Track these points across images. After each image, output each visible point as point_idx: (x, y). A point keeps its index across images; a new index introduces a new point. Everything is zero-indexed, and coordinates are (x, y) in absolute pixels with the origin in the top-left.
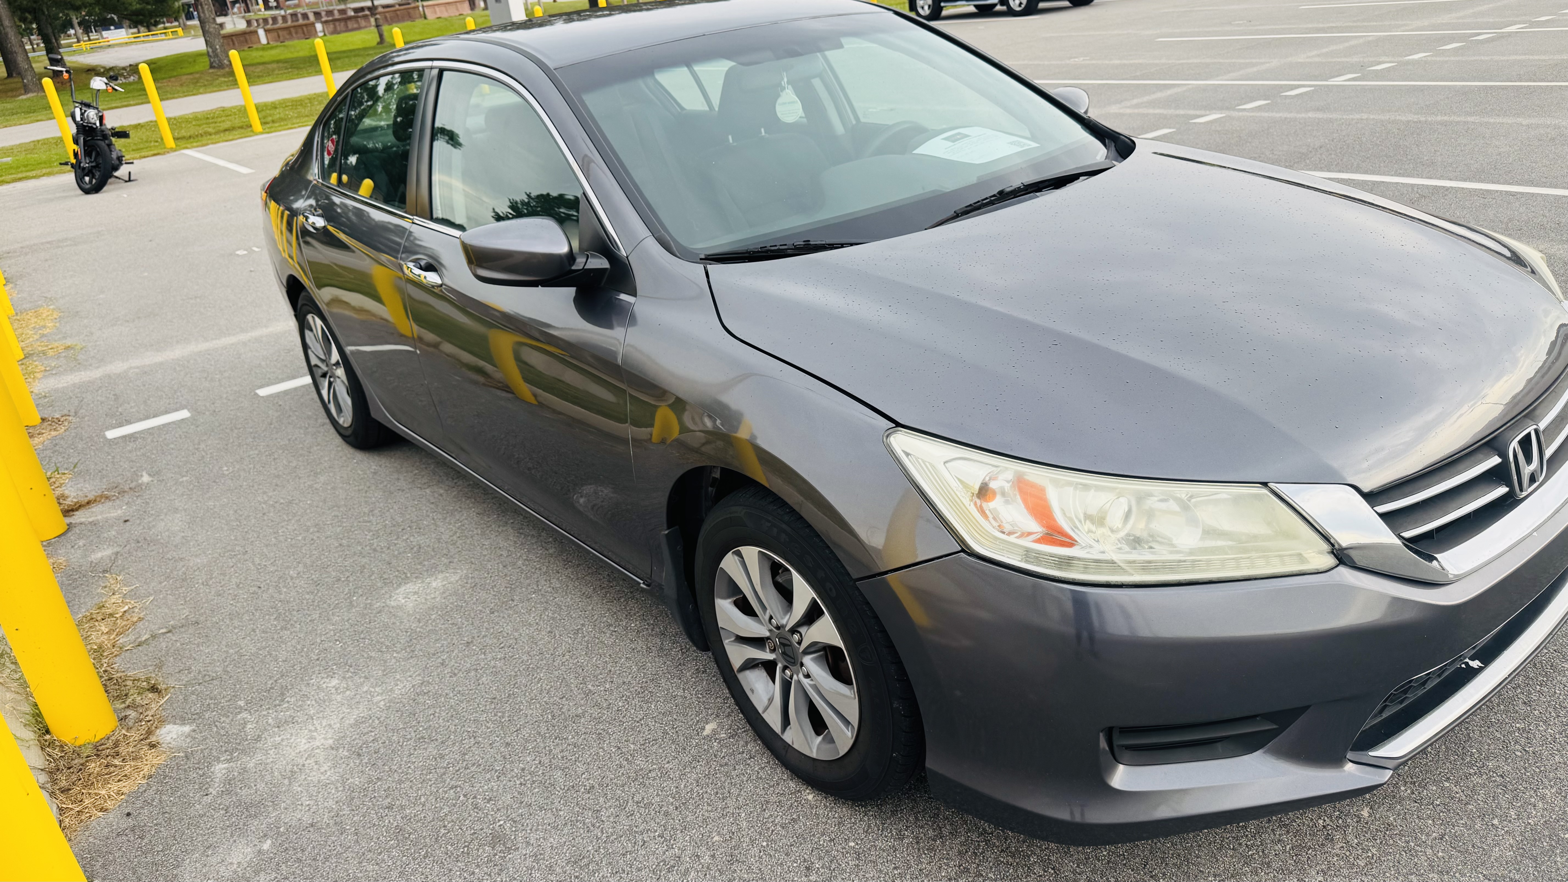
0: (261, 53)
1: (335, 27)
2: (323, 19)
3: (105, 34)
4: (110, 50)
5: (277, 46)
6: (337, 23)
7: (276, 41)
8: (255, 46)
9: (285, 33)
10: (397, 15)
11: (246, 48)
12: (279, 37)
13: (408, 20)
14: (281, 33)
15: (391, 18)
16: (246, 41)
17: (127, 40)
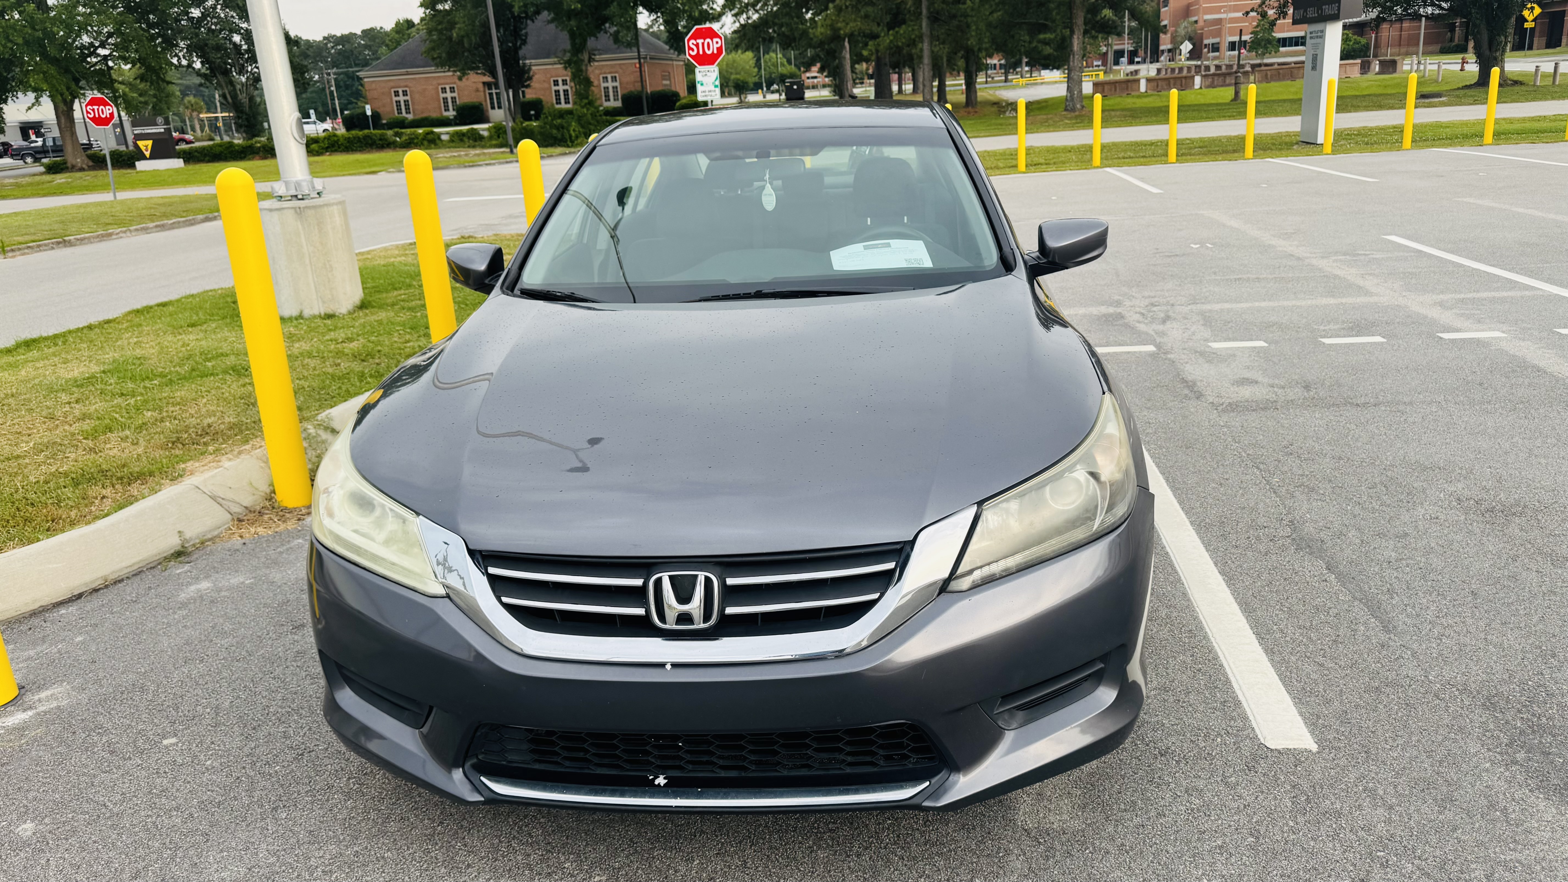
0: (1135, 100)
1: (1213, 82)
2: (1203, 73)
3: (1043, 72)
4: (1044, 86)
5: (1152, 95)
6: (1216, 78)
7: (1154, 90)
8: (1133, 93)
9: (1164, 83)
10: (1279, 74)
11: (1125, 95)
12: (1157, 86)
13: (1288, 79)
14: (1160, 83)
15: (1271, 76)
16: (1127, 89)
17: (1058, 79)
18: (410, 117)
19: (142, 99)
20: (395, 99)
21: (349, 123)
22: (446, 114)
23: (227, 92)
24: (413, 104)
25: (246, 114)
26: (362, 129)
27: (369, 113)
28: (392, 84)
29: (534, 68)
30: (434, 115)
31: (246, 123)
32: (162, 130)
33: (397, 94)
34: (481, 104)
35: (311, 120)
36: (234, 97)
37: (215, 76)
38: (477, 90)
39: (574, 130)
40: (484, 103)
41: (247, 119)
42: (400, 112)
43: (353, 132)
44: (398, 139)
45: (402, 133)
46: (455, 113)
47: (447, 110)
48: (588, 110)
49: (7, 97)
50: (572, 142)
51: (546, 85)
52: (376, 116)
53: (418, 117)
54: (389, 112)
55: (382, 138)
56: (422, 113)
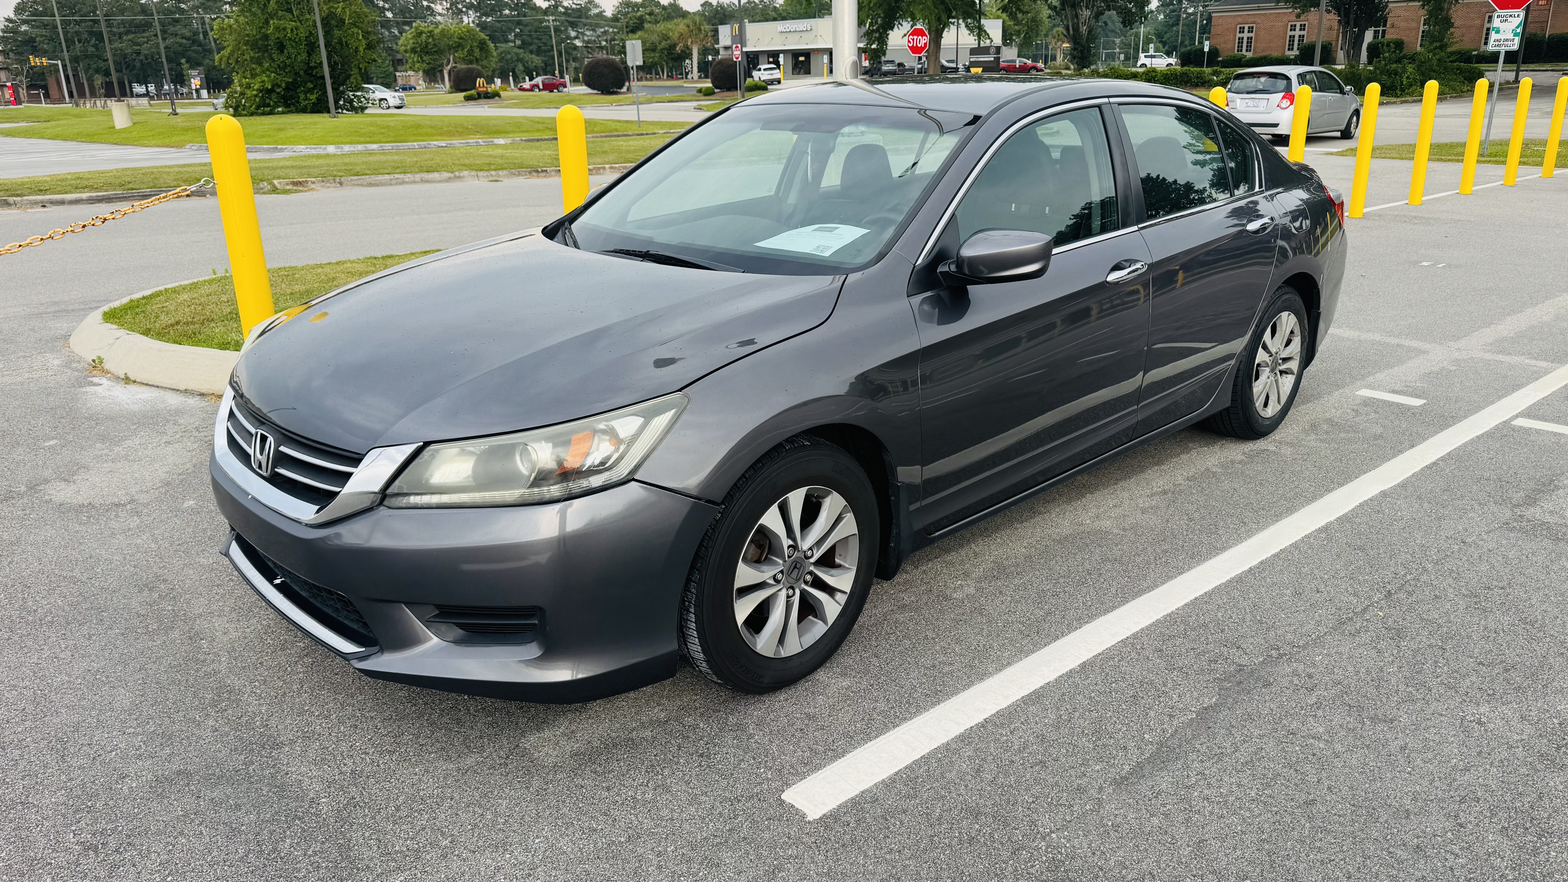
18: (1249, 55)
19: (1016, 28)
20: (1239, 35)
21: (1186, 59)
22: (1288, 53)
23: (1070, 24)
24: (1256, 41)
25: (1082, 46)
26: (1196, 66)
27: (1206, 49)
28: (1240, 20)
29: (1390, 5)
30: (1275, 54)
31: (1080, 55)
32: (992, 59)
33: (1242, 30)
34: (1331, 44)
35: (1150, 54)
36: (1076, 29)
37: (1064, 10)
38: (1331, 29)
39: (1408, 78)
40: (1334, 43)
41: (1081, 51)
42: (1240, 49)
43: (1186, 68)
44: (1215, 78)
45: (1221, 72)
46: (1297, 53)
47: (1291, 48)
48: (1434, 55)
49: (894, 24)
50: (1403, 90)
51: (1414, 25)
52: (1214, 52)
53: (1258, 55)
54: (1228, 49)
55: (1200, 76)
56: (1263, 51)
